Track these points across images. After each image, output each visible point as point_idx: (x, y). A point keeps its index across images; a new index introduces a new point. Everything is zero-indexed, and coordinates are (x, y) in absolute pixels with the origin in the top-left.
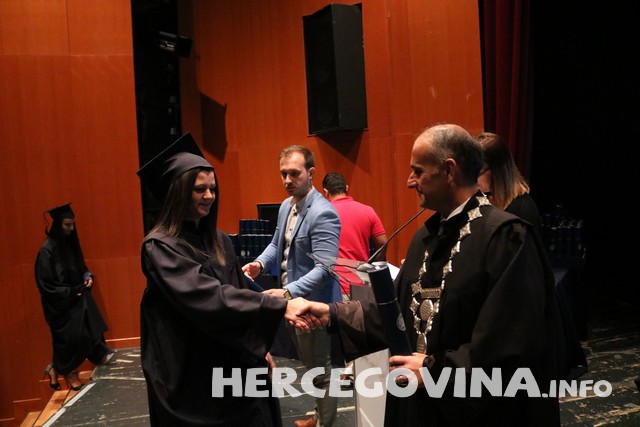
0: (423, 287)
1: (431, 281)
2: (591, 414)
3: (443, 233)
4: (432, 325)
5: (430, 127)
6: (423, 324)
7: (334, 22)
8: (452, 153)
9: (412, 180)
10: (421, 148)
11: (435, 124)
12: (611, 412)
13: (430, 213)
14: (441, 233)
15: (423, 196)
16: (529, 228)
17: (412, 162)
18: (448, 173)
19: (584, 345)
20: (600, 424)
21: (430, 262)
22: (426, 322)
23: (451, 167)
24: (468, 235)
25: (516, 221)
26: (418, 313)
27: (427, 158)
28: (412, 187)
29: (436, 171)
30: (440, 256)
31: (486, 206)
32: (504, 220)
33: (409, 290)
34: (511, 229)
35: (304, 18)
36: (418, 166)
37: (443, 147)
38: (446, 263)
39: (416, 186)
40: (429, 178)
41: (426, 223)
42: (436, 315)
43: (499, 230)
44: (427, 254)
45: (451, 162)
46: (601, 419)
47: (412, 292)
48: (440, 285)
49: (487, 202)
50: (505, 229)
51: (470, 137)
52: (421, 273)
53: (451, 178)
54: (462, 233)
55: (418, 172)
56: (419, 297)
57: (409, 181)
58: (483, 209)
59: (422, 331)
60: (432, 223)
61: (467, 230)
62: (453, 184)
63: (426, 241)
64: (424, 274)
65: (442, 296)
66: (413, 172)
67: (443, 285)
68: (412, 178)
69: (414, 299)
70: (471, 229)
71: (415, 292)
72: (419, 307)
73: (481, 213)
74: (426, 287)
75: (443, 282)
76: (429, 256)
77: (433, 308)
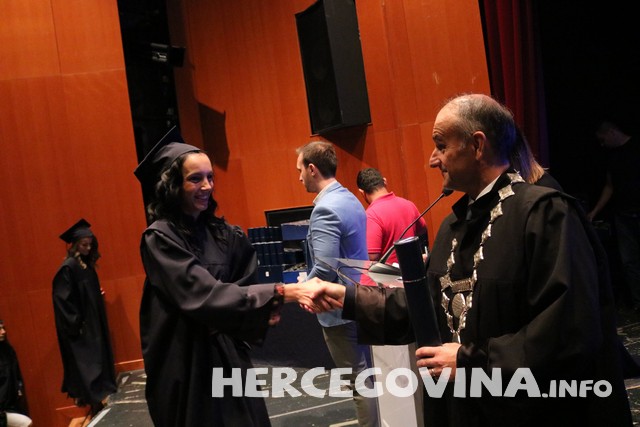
0: (453, 280)
3: (472, 217)
4: (466, 322)
5: (455, 97)
6: (456, 321)
7: (327, 17)
8: (480, 125)
9: (434, 158)
11: (460, 95)
14: (469, 217)
15: (447, 174)
18: (476, 148)
21: (459, 251)
22: (458, 319)
23: (479, 140)
24: (499, 216)
25: (555, 195)
26: (450, 310)
28: (434, 166)
29: (462, 145)
30: (469, 243)
31: (519, 183)
33: (438, 285)
35: (297, 15)
37: (470, 119)
38: (477, 250)
39: (439, 165)
40: (454, 154)
41: (454, 207)
42: (470, 310)
43: (536, 206)
44: (454, 243)
45: (480, 135)
47: (441, 287)
48: (471, 275)
49: (519, 179)
52: (448, 265)
53: (479, 154)
54: (493, 215)
56: (448, 290)
57: (432, 159)
58: (515, 186)
59: (456, 329)
60: (460, 208)
61: (498, 211)
62: (482, 162)
63: (454, 227)
64: (453, 265)
65: (475, 287)
66: (436, 149)
67: (475, 275)
68: (435, 156)
69: (444, 294)
70: (502, 210)
71: (445, 287)
72: (450, 302)
73: (514, 190)
74: (457, 280)
75: (475, 272)
76: (458, 245)
77: (465, 302)
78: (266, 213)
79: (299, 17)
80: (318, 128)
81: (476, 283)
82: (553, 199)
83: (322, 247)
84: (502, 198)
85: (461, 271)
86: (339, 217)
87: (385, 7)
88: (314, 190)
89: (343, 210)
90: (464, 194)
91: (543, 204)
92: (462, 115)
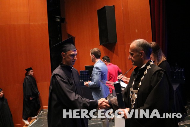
0: (133, 89)
1: (135, 87)
3: (139, 73)
4: (135, 102)
7: (106, 11)
8: (142, 49)
9: (130, 57)
10: (133, 47)
13: (136, 67)
16: (165, 72)
17: (130, 51)
18: (141, 55)
19: (186, 107)
21: (135, 81)
23: (142, 53)
24: (146, 74)
25: (161, 70)
26: (132, 97)
27: (134, 50)
34: (159, 72)
35: (97, 10)
36: (132, 52)
37: (139, 47)
38: (139, 82)
39: (131, 59)
42: (136, 98)
43: (155, 73)
44: (134, 79)
47: (130, 91)
50: (157, 73)
51: (148, 43)
54: (145, 73)
55: (132, 54)
56: (132, 92)
57: (129, 57)
58: (151, 66)
60: (136, 70)
61: (146, 72)
62: (143, 58)
63: (134, 75)
64: (134, 85)
67: (138, 89)
68: (130, 56)
73: (151, 67)
77: (136, 96)
78: (85, 66)
84: (147, 69)
86: (101, 69)
87: (123, 9)
92: (137, 45)
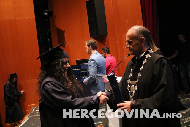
2: (183, 119)
6: (131, 93)
12: (189, 118)
20: (186, 122)
26: (129, 90)
27: (134, 38)
30: (136, 71)
32: (159, 57)
37: (140, 33)
44: (132, 70)
46: (186, 120)
47: (127, 83)
48: (137, 80)
49: (152, 52)
53: (143, 44)
59: (131, 96)
65: (138, 84)
66: (127, 43)
67: (138, 80)
69: (128, 85)
70: (147, 61)
71: (129, 83)
72: (130, 88)
74: (132, 81)
75: (138, 79)
76: (133, 70)
79: (87, 2)
80: (92, 36)
81: (138, 83)
82: (163, 59)
83: (92, 70)
85: (134, 78)
86: (97, 62)
88: (90, 54)
89: (98, 60)
90: (134, 56)
91: (160, 61)
92: (137, 32)
